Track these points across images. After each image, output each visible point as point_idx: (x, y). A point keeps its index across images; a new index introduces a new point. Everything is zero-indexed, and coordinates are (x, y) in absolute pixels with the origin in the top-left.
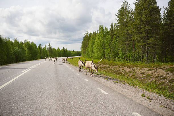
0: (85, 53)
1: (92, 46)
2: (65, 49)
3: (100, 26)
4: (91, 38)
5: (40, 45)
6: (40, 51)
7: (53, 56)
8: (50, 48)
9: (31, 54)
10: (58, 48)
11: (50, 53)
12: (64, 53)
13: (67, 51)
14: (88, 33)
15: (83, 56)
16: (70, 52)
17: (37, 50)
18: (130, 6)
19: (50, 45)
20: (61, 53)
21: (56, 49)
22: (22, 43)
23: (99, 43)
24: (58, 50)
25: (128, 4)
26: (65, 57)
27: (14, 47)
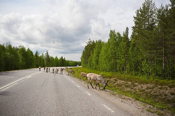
0: (86, 63)
1: (98, 56)
2: (63, 58)
3: (111, 31)
4: (97, 46)
5: (37, 53)
6: (37, 59)
7: (50, 65)
8: (48, 56)
9: (25, 61)
10: (56, 57)
11: (47, 62)
12: (63, 63)
13: (65, 60)
14: (91, 41)
15: (83, 67)
16: (68, 61)
17: (33, 57)
18: (154, 5)
19: (47, 53)
20: (59, 62)
21: (54, 58)
22: (17, 49)
23: (110, 52)
24: (56, 59)
25: (153, 3)
26: (64, 67)
27: (6, 52)
